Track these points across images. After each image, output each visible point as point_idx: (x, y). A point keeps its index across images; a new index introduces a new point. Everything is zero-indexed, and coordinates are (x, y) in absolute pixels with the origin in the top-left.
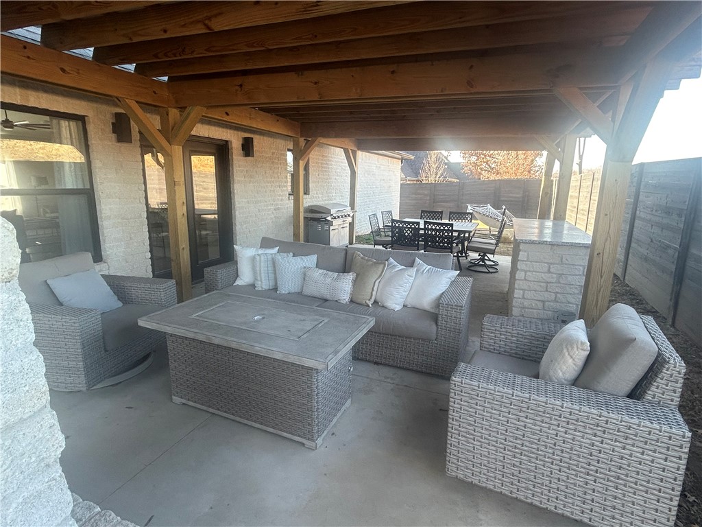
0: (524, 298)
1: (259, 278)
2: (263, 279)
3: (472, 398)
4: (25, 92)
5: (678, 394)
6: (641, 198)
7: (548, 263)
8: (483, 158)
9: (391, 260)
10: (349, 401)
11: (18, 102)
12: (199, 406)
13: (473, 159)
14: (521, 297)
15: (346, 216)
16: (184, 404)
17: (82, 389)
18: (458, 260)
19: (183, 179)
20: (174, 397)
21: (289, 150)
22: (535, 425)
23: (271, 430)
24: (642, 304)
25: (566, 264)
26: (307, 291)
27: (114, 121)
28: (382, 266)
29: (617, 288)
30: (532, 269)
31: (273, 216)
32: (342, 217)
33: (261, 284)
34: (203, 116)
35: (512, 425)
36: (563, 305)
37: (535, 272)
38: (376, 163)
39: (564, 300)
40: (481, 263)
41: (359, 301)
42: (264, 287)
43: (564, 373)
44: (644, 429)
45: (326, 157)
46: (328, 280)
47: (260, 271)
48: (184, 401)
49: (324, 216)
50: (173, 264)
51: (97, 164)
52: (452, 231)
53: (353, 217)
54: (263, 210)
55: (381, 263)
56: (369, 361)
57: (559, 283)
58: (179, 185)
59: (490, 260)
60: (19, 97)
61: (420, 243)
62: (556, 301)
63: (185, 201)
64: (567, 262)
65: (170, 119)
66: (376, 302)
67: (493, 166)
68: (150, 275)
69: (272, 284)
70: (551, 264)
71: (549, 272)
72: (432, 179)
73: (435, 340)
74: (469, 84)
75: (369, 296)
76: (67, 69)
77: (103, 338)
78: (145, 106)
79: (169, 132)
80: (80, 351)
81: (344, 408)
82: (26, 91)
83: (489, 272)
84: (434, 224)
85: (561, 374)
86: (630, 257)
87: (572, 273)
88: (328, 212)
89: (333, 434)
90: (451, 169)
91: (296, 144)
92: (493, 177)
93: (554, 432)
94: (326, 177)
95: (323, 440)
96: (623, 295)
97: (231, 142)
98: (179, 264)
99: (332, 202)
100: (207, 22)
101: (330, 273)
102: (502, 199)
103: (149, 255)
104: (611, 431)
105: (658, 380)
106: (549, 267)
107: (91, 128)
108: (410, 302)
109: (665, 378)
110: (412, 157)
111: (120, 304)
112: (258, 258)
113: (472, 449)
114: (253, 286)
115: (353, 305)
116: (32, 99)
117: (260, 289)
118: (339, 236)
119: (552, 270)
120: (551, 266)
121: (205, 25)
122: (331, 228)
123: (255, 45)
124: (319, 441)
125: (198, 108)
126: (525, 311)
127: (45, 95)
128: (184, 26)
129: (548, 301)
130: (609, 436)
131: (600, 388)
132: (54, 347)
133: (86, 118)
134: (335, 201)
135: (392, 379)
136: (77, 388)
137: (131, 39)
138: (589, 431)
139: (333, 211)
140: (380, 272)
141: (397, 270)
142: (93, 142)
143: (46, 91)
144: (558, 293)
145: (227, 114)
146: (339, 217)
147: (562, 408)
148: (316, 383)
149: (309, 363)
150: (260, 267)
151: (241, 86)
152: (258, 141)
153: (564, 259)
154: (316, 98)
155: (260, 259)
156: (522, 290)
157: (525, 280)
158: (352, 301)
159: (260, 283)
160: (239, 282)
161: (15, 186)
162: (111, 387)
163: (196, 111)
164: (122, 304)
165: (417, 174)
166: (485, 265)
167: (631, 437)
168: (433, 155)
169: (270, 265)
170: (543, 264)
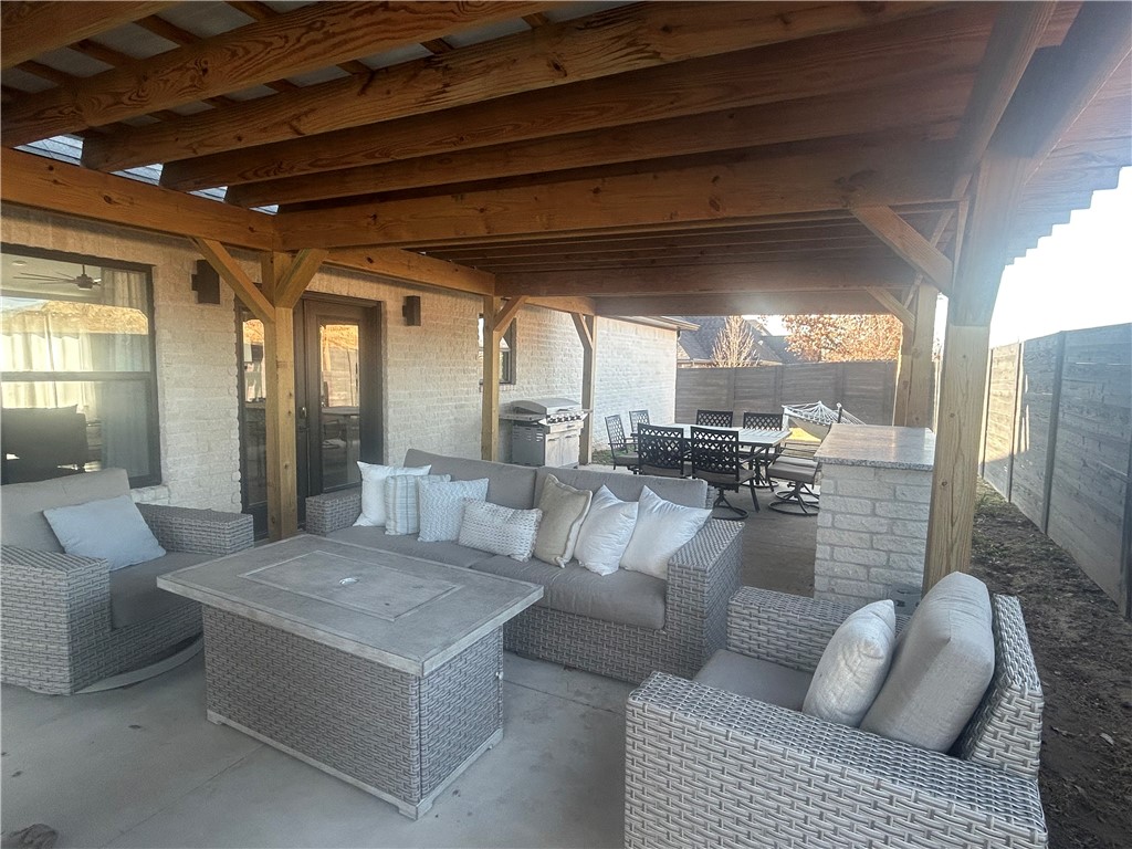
0: (832, 559)
1: (391, 515)
2: (398, 515)
3: (661, 740)
4: (60, 231)
5: (1034, 752)
6: (1064, 390)
7: (871, 499)
8: (820, 329)
9: (605, 489)
10: (498, 734)
11: (49, 244)
12: (244, 729)
13: (805, 329)
14: (828, 558)
15: (572, 419)
16: (224, 724)
17: (64, 691)
18: (753, 492)
19: (292, 359)
20: (209, 712)
21: (481, 316)
22: (769, 797)
23: (349, 779)
24: (1075, 577)
25: (903, 501)
26: (464, 540)
27: (196, 273)
28: (583, 499)
29: (1032, 546)
30: (843, 509)
31: (451, 417)
32: (566, 419)
33: (395, 527)
34: (324, 263)
35: (729, 795)
36: (902, 574)
37: (850, 514)
38: (634, 335)
39: (904, 566)
40: (793, 498)
41: (544, 557)
42: (398, 530)
43: (839, 699)
44: (960, 819)
45: (546, 326)
46: (498, 521)
47: (394, 504)
48: (223, 719)
49: (534, 417)
50: (270, 490)
51: (163, 335)
52: (737, 444)
53: (587, 421)
54: (434, 407)
55: (582, 494)
56: (555, 663)
57: (894, 534)
58: (285, 366)
59: (810, 494)
60: (51, 239)
61: (685, 463)
62: (888, 566)
63: (293, 392)
64: (904, 498)
65: (275, 268)
66: (574, 559)
67: (837, 341)
68: (238, 508)
69: (412, 524)
70: (877, 500)
71: (874, 514)
72: (733, 361)
73: (663, 629)
74: (714, 204)
75: (563, 549)
76: (114, 197)
77: (111, 607)
78: (235, 249)
79: (271, 289)
80: (65, 626)
81: (484, 746)
82: (63, 230)
83: (806, 515)
84: (707, 431)
85: (834, 701)
86: (1053, 493)
87: (915, 518)
88: (543, 412)
89: (456, 792)
90: (774, 345)
91: (489, 307)
92: (837, 358)
93: (801, 814)
94: (544, 357)
95: (433, 803)
96: (1041, 559)
97: (385, 303)
98: (277, 490)
99: (554, 396)
100: (295, 123)
101: (502, 509)
102: (849, 393)
103: (238, 476)
104: (899, 819)
105: (995, 720)
106: (874, 505)
107: (158, 282)
108: (630, 563)
109: (1007, 718)
110: (695, 327)
111: (161, 552)
112: (391, 482)
113: (664, 837)
114: (383, 528)
115: (536, 563)
116: (71, 241)
117: (393, 533)
118: (560, 449)
119: (878, 511)
120: (877, 505)
121: (292, 127)
122: (548, 437)
123: (377, 155)
124: (425, 804)
125: (314, 251)
126: (836, 583)
127: (91, 237)
128: (264, 130)
129: (875, 566)
130: (898, 830)
131: (895, 732)
132: (28, 620)
133: (153, 268)
134: (559, 395)
135: (588, 696)
136: (57, 690)
137: (195, 152)
138: (862, 817)
139: (551, 411)
140: (580, 510)
141: (609, 505)
142: (161, 303)
143: (93, 230)
144: (891, 551)
145: (370, 261)
146: (560, 420)
147: (812, 767)
148: (415, 697)
149: (395, 662)
150: (395, 498)
151: (375, 217)
152: (428, 302)
153: (898, 493)
154: (483, 232)
155: (396, 485)
156: (830, 545)
157: (833, 527)
158: (534, 557)
159: (393, 522)
160: (362, 522)
161: (89, 368)
162: (120, 690)
163: (311, 256)
164: (165, 552)
165: (709, 353)
166: (800, 503)
167: (937, 832)
168: (734, 322)
169: (412, 492)
170: (862, 501)
